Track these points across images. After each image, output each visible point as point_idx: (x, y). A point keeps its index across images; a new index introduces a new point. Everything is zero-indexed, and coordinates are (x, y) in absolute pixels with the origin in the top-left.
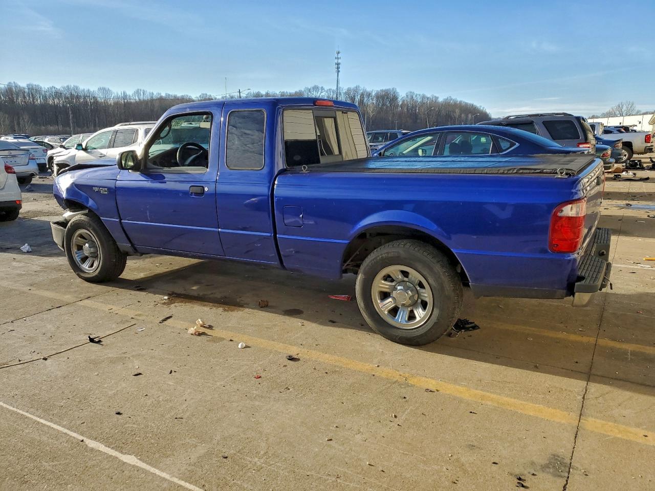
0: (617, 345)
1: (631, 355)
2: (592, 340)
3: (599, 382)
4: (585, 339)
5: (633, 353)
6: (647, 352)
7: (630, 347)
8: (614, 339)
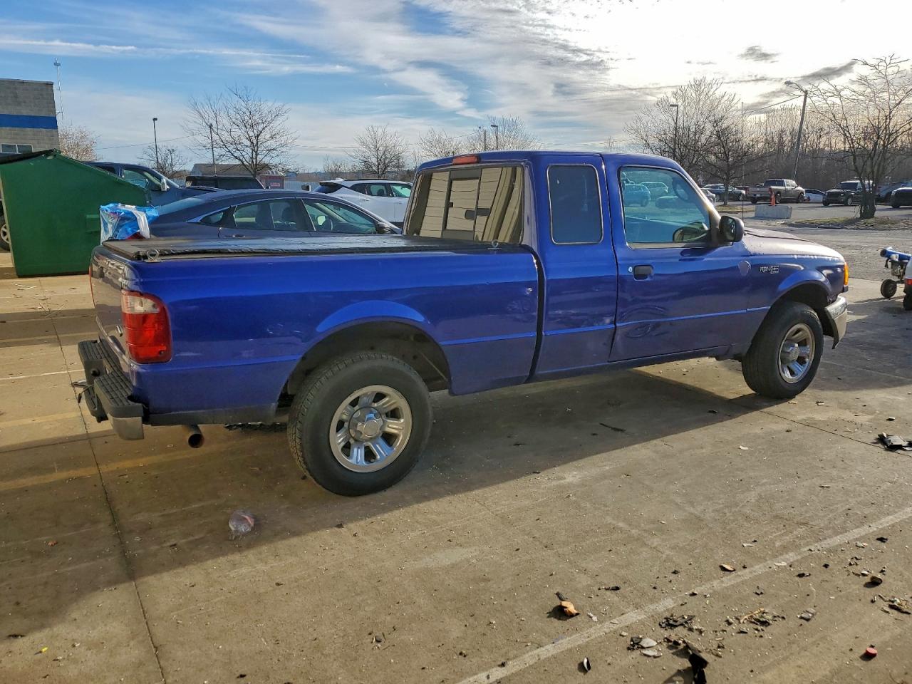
0: (73, 473)
1: (54, 468)
2: (104, 468)
3: (77, 436)
4: (114, 466)
5: (52, 470)
6: (35, 477)
7: (59, 476)
8: (80, 478)
